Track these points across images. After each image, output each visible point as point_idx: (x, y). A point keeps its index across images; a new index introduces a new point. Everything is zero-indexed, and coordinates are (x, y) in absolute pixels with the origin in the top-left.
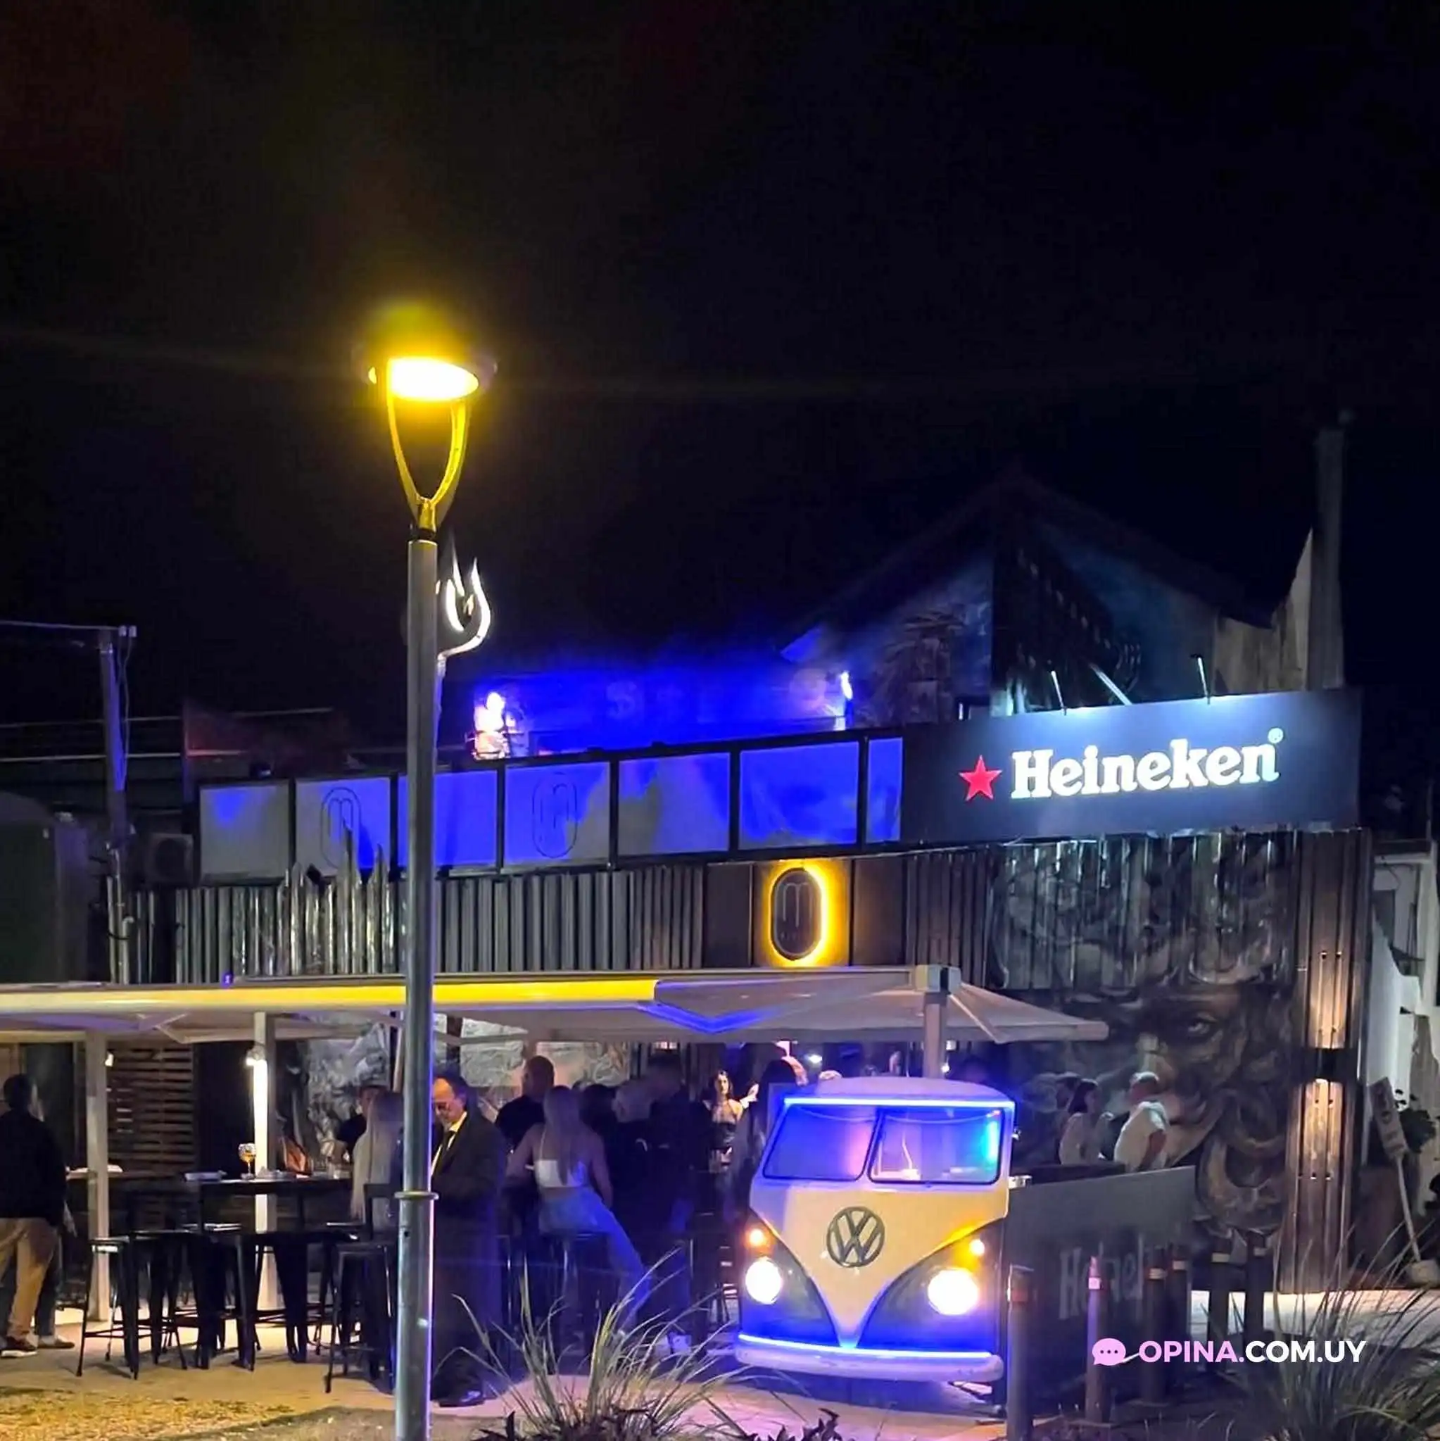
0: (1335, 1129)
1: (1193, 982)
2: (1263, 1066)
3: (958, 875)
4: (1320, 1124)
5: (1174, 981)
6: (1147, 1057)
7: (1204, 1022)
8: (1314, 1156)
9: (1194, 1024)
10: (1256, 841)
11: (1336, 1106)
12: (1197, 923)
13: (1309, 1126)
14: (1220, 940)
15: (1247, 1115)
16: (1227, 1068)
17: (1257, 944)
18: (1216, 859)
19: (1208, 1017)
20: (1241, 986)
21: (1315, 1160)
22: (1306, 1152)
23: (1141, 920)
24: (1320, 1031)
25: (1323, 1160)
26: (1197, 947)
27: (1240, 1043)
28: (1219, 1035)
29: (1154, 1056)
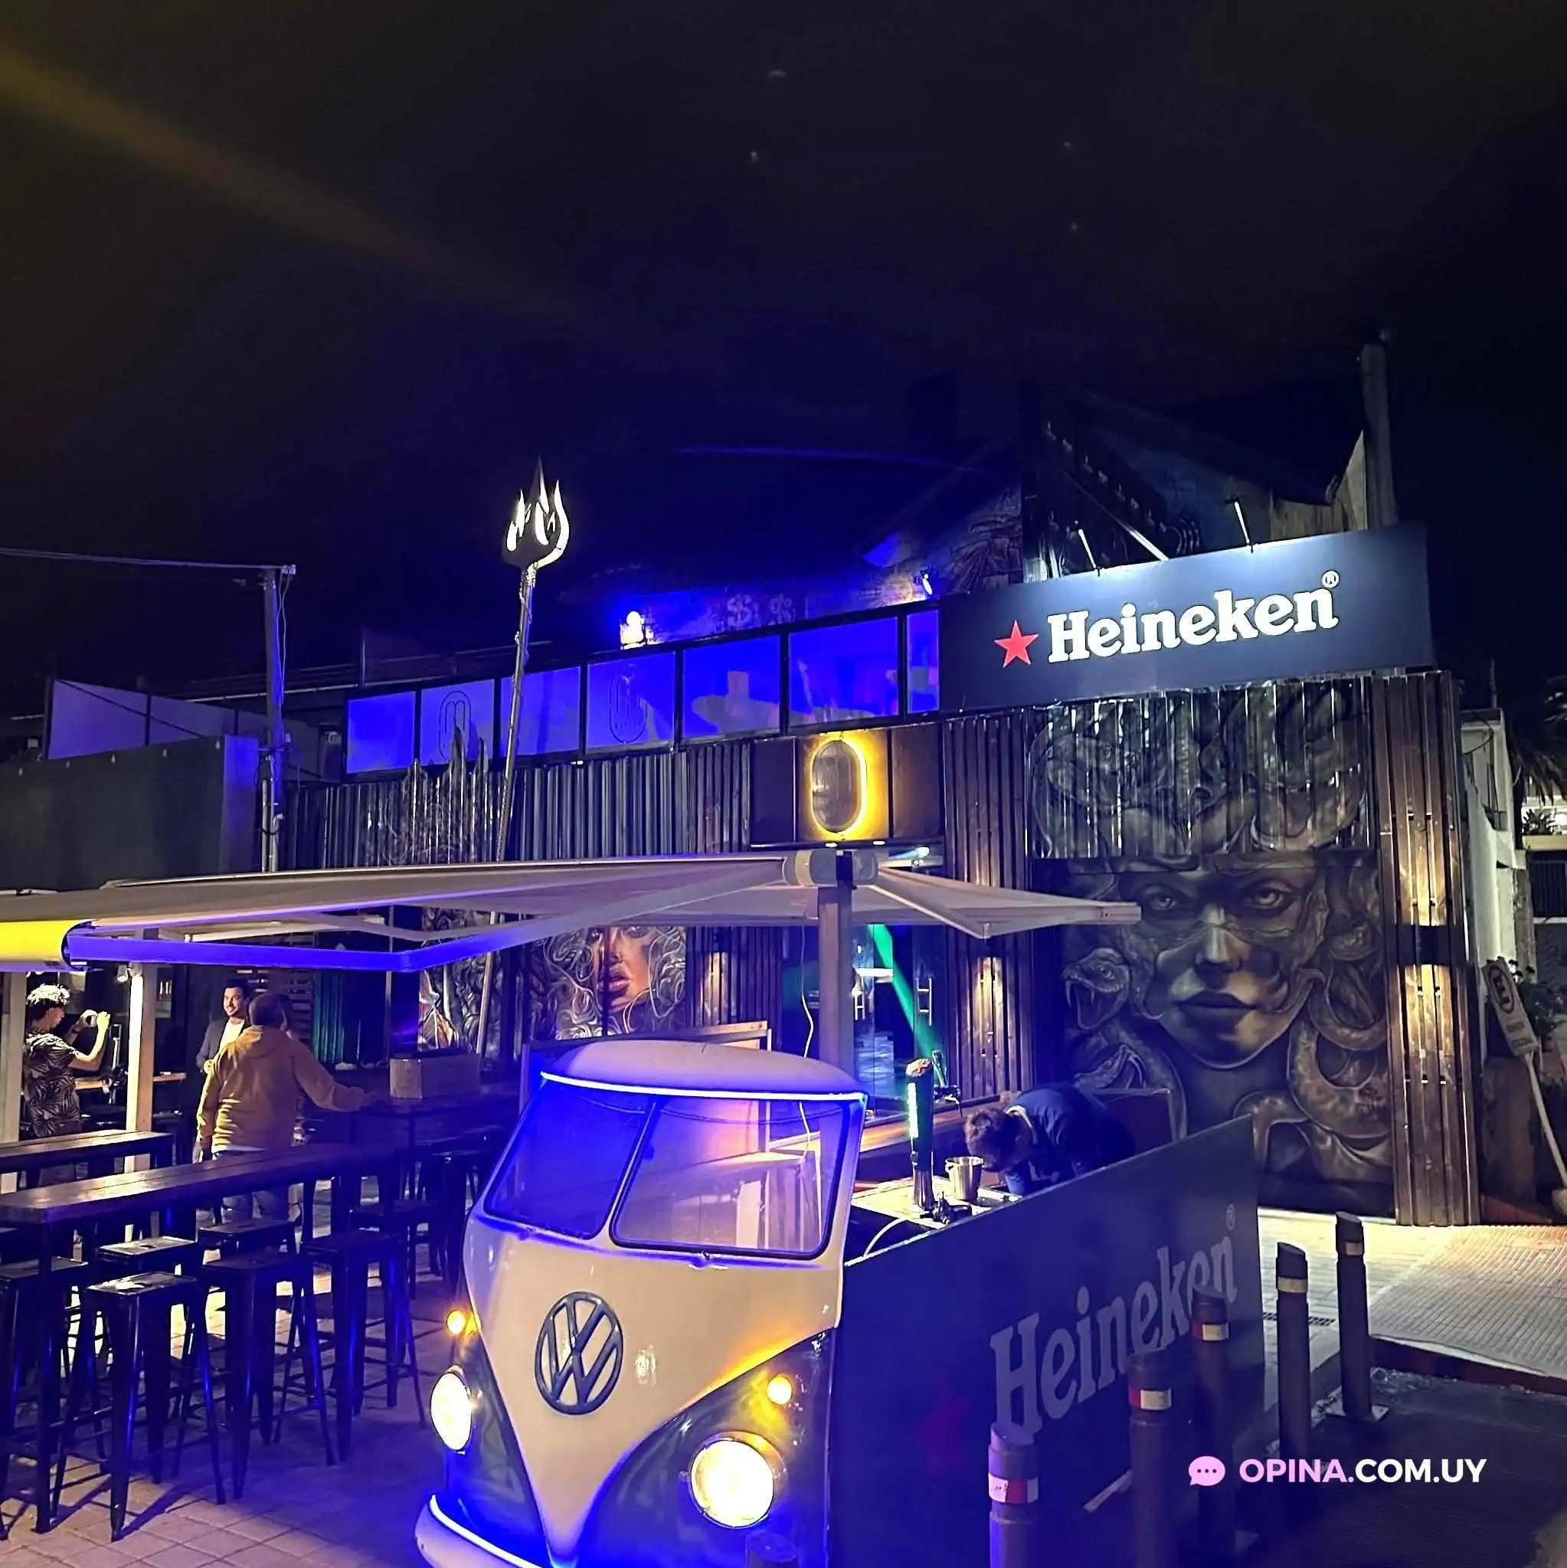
0: (1446, 1021)
1: (1257, 850)
2: (1349, 944)
3: (993, 741)
4: (1427, 1016)
5: (1235, 848)
6: (1215, 932)
7: (1277, 893)
8: (1422, 1054)
9: (1266, 896)
10: (1316, 692)
11: (1444, 995)
12: (1255, 783)
13: (1413, 1017)
14: (1284, 803)
15: (1336, 999)
16: (1311, 946)
17: (1329, 804)
18: (1272, 714)
19: (1280, 887)
20: (1315, 852)
21: (1425, 1060)
22: (1412, 1050)
23: (1192, 783)
24: (1415, 905)
25: (1432, 1055)
26: (1258, 810)
27: (1320, 917)
28: (1294, 908)
29: (1223, 932)
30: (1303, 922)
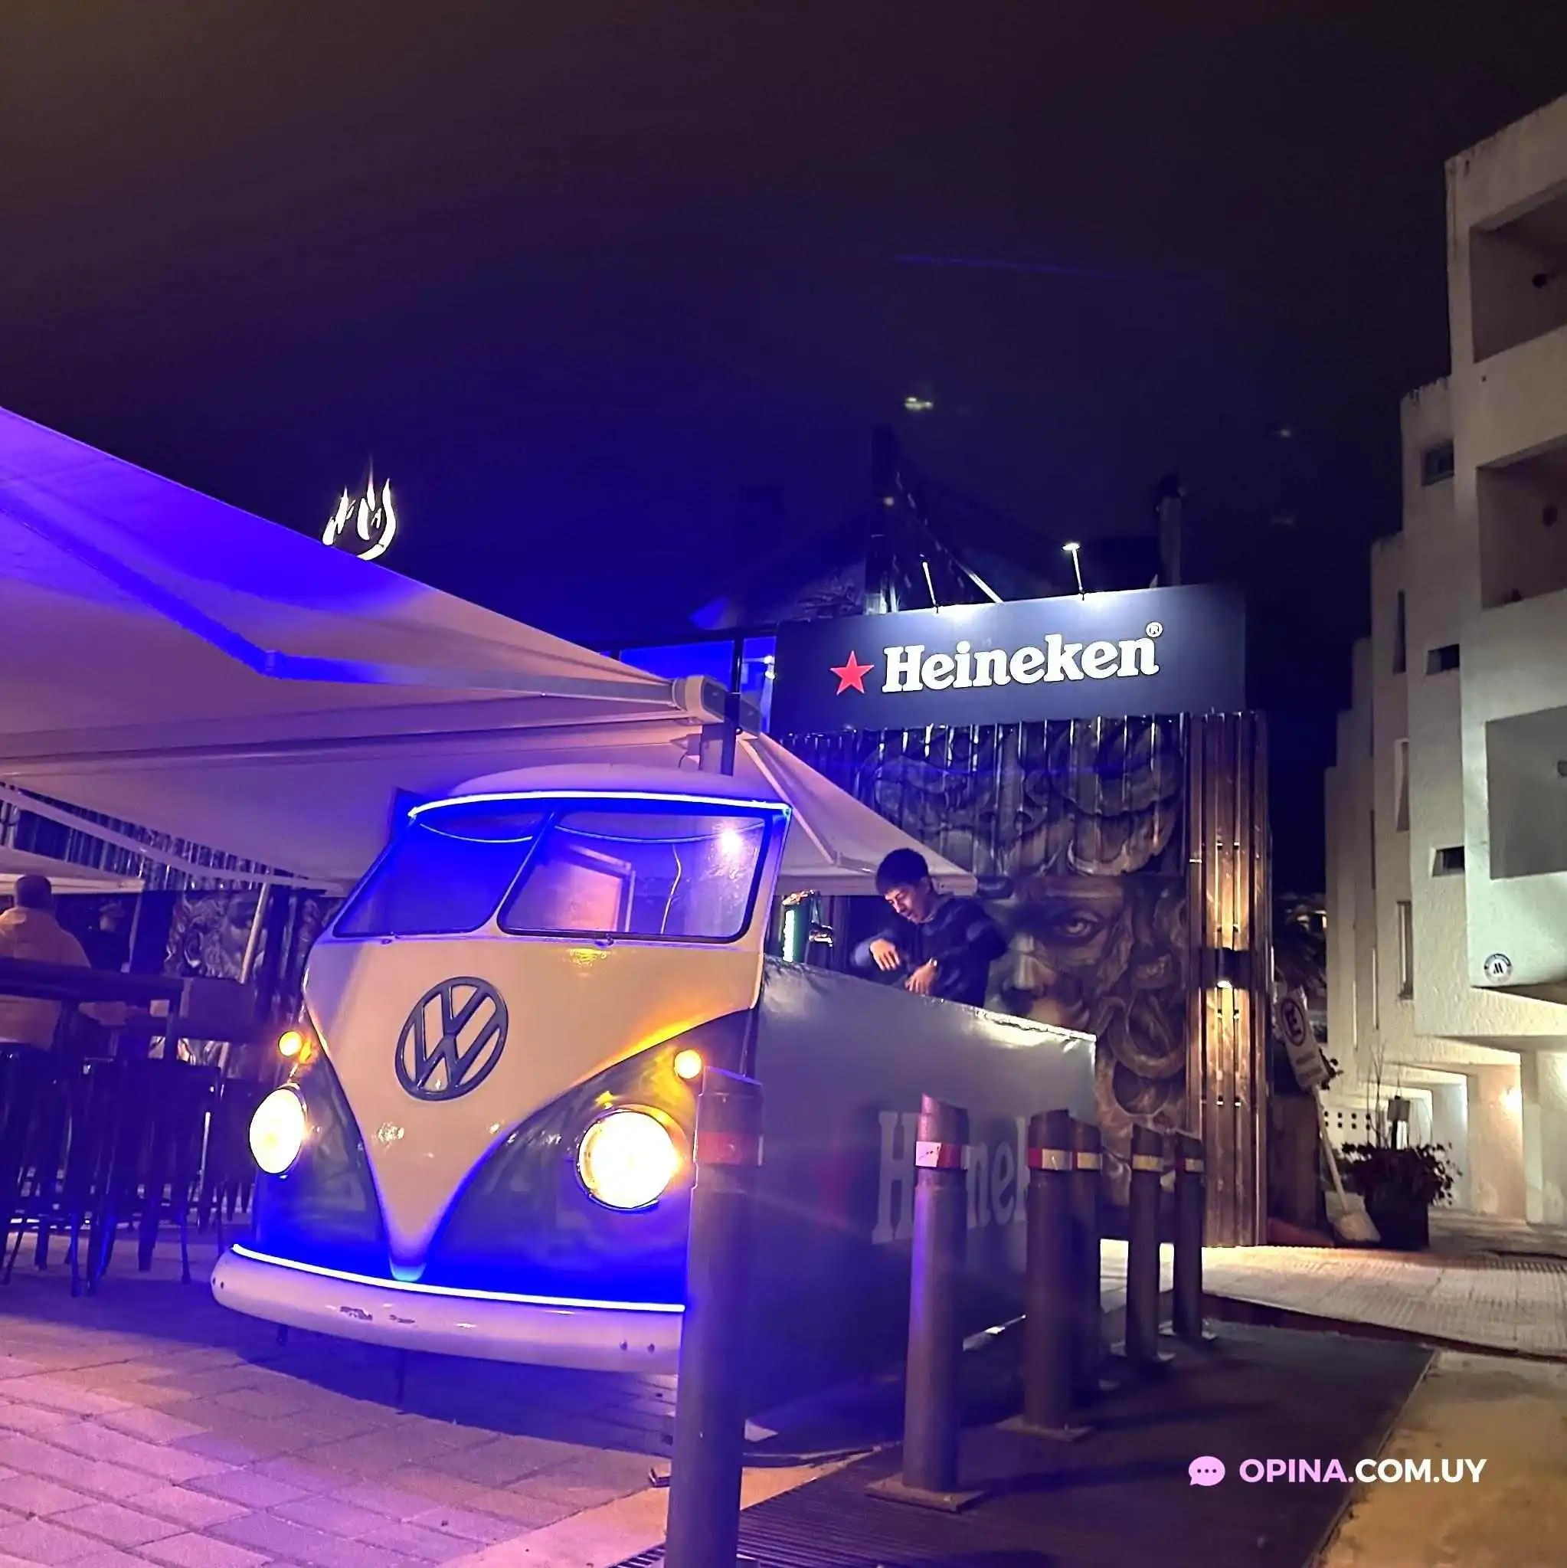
0: (1244, 1043)
1: (1072, 873)
2: (1153, 972)
4: (1225, 1037)
5: (1048, 872)
6: (1023, 959)
7: (1086, 922)
8: (1219, 1075)
10: (1138, 725)
11: (1244, 1016)
12: (1076, 809)
13: (1212, 1040)
14: (1102, 828)
15: (1137, 1027)
16: (1114, 974)
17: (1144, 831)
18: (1096, 744)
19: (1089, 916)
20: (1126, 878)
21: (1222, 1081)
22: (1210, 1071)
23: (1015, 806)
24: (1220, 930)
25: (1230, 1078)
26: (1077, 834)
27: (1125, 946)
28: (1102, 936)
29: (1030, 959)
30: (1108, 950)
